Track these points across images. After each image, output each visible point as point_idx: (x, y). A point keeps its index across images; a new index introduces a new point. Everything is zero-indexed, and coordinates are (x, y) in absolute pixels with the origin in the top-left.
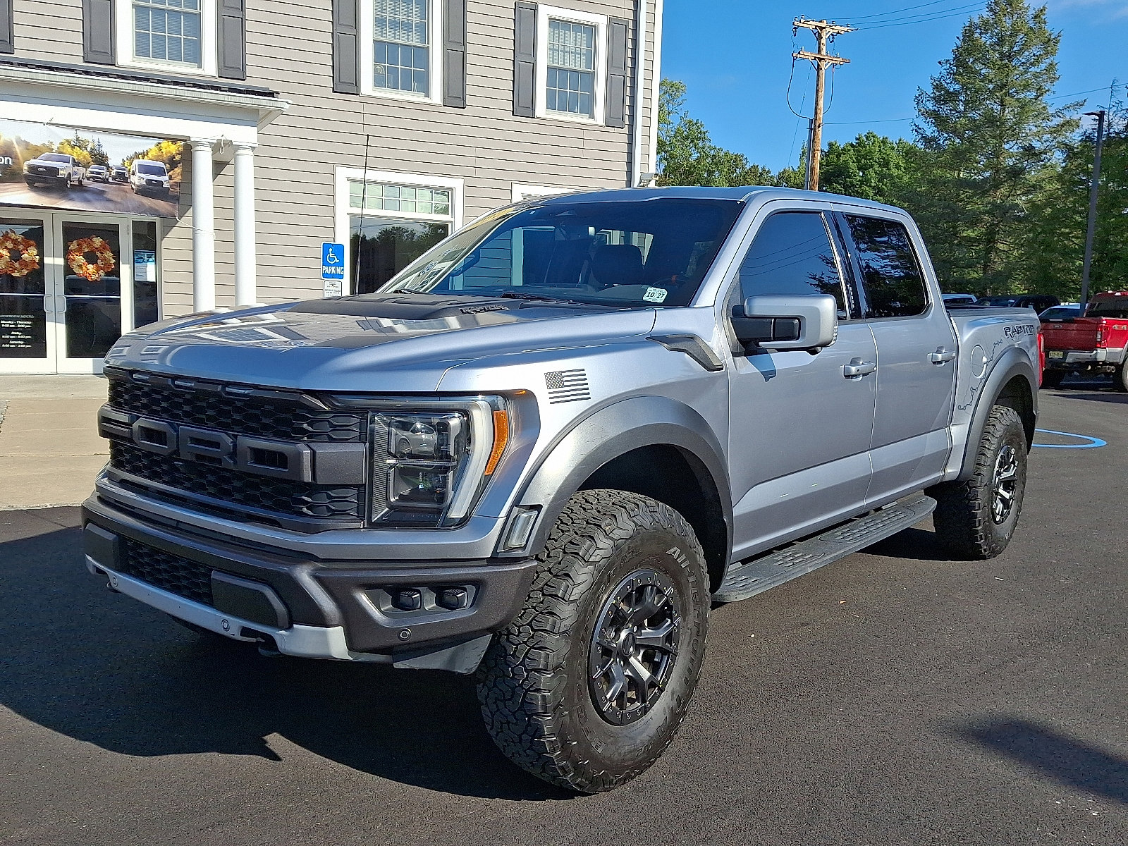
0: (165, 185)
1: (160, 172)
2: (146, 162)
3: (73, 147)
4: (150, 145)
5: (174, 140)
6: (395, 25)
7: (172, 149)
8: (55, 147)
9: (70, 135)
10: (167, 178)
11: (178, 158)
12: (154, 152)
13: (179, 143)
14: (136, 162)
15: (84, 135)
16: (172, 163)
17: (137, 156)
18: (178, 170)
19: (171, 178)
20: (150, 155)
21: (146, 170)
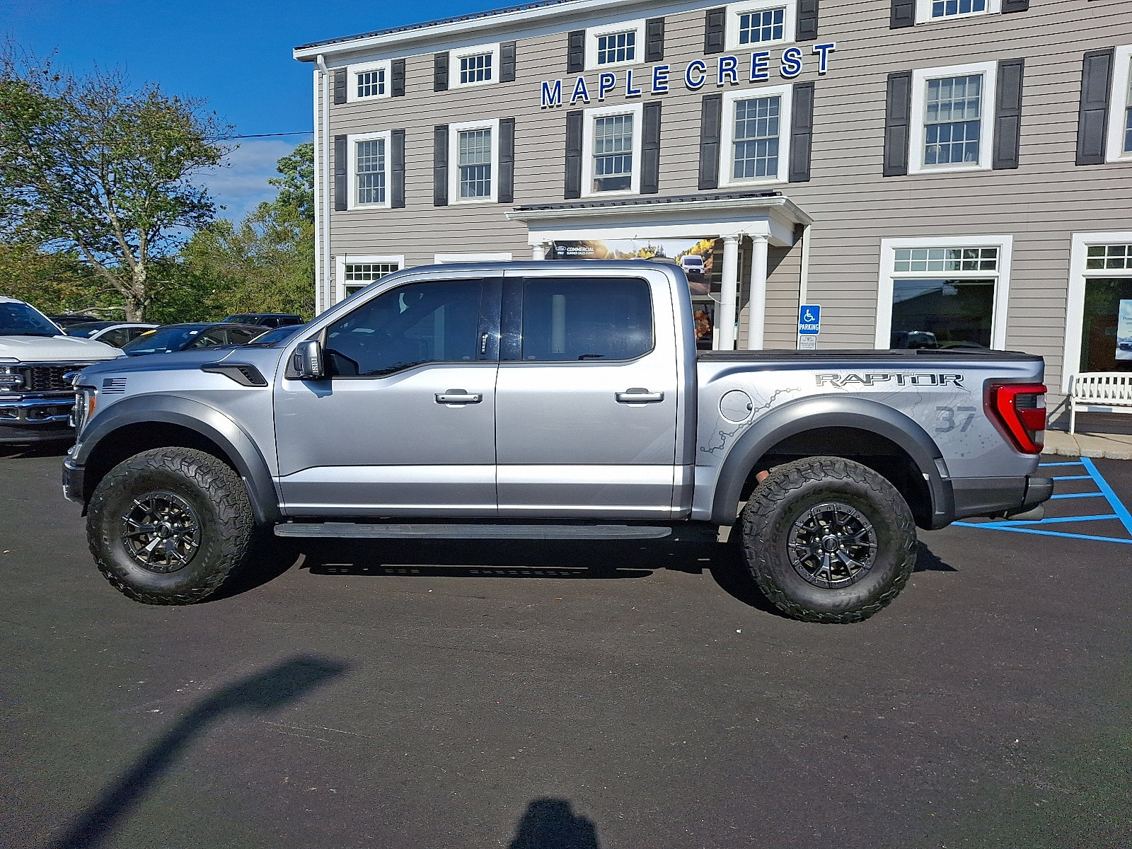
0: (702, 272)
1: (698, 262)
2: (690, 256)
3: (646, 252)
4: (692, 244)
5: (708, 239)
6: (947, 106)
7: (707, 245)
8: (636, 254)
9: (645, 244)
10: (703, 266)
11: (710, 251)
12: (695, 249)
13: (712, 240)
14: (683, 258)
15: (654, 244)
16: (706, 255)
17: (684, 253)
18: (711, 260)
19: (705, 266)
20: (692, 251)
21: (689, 262)
